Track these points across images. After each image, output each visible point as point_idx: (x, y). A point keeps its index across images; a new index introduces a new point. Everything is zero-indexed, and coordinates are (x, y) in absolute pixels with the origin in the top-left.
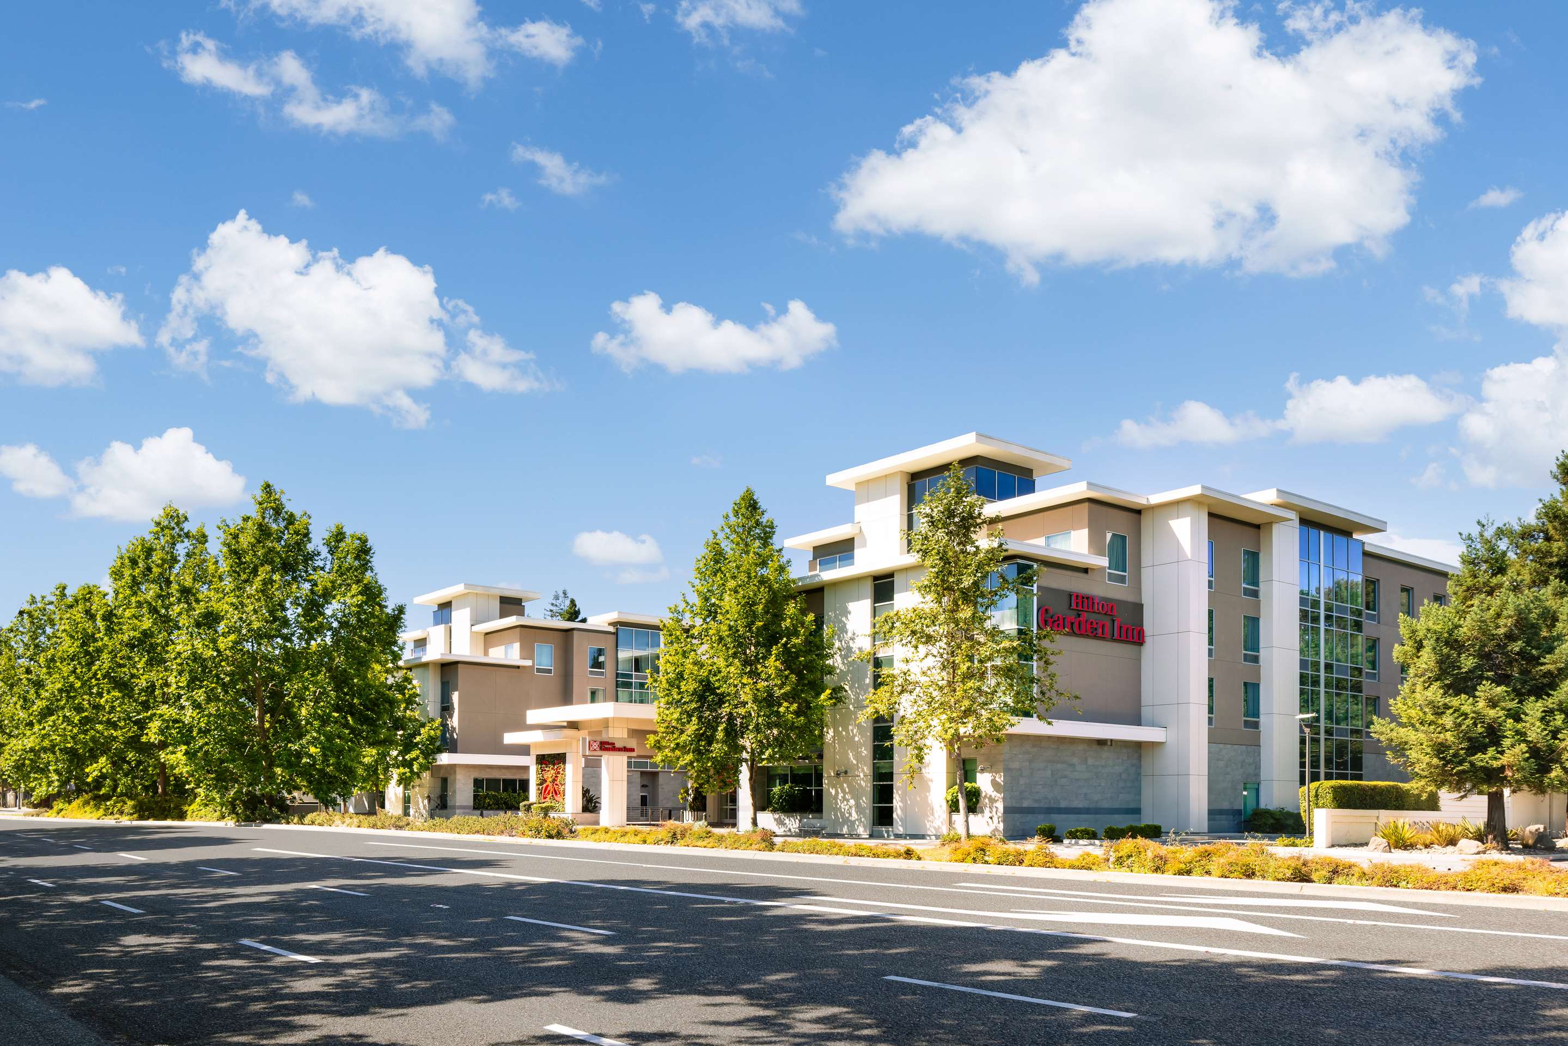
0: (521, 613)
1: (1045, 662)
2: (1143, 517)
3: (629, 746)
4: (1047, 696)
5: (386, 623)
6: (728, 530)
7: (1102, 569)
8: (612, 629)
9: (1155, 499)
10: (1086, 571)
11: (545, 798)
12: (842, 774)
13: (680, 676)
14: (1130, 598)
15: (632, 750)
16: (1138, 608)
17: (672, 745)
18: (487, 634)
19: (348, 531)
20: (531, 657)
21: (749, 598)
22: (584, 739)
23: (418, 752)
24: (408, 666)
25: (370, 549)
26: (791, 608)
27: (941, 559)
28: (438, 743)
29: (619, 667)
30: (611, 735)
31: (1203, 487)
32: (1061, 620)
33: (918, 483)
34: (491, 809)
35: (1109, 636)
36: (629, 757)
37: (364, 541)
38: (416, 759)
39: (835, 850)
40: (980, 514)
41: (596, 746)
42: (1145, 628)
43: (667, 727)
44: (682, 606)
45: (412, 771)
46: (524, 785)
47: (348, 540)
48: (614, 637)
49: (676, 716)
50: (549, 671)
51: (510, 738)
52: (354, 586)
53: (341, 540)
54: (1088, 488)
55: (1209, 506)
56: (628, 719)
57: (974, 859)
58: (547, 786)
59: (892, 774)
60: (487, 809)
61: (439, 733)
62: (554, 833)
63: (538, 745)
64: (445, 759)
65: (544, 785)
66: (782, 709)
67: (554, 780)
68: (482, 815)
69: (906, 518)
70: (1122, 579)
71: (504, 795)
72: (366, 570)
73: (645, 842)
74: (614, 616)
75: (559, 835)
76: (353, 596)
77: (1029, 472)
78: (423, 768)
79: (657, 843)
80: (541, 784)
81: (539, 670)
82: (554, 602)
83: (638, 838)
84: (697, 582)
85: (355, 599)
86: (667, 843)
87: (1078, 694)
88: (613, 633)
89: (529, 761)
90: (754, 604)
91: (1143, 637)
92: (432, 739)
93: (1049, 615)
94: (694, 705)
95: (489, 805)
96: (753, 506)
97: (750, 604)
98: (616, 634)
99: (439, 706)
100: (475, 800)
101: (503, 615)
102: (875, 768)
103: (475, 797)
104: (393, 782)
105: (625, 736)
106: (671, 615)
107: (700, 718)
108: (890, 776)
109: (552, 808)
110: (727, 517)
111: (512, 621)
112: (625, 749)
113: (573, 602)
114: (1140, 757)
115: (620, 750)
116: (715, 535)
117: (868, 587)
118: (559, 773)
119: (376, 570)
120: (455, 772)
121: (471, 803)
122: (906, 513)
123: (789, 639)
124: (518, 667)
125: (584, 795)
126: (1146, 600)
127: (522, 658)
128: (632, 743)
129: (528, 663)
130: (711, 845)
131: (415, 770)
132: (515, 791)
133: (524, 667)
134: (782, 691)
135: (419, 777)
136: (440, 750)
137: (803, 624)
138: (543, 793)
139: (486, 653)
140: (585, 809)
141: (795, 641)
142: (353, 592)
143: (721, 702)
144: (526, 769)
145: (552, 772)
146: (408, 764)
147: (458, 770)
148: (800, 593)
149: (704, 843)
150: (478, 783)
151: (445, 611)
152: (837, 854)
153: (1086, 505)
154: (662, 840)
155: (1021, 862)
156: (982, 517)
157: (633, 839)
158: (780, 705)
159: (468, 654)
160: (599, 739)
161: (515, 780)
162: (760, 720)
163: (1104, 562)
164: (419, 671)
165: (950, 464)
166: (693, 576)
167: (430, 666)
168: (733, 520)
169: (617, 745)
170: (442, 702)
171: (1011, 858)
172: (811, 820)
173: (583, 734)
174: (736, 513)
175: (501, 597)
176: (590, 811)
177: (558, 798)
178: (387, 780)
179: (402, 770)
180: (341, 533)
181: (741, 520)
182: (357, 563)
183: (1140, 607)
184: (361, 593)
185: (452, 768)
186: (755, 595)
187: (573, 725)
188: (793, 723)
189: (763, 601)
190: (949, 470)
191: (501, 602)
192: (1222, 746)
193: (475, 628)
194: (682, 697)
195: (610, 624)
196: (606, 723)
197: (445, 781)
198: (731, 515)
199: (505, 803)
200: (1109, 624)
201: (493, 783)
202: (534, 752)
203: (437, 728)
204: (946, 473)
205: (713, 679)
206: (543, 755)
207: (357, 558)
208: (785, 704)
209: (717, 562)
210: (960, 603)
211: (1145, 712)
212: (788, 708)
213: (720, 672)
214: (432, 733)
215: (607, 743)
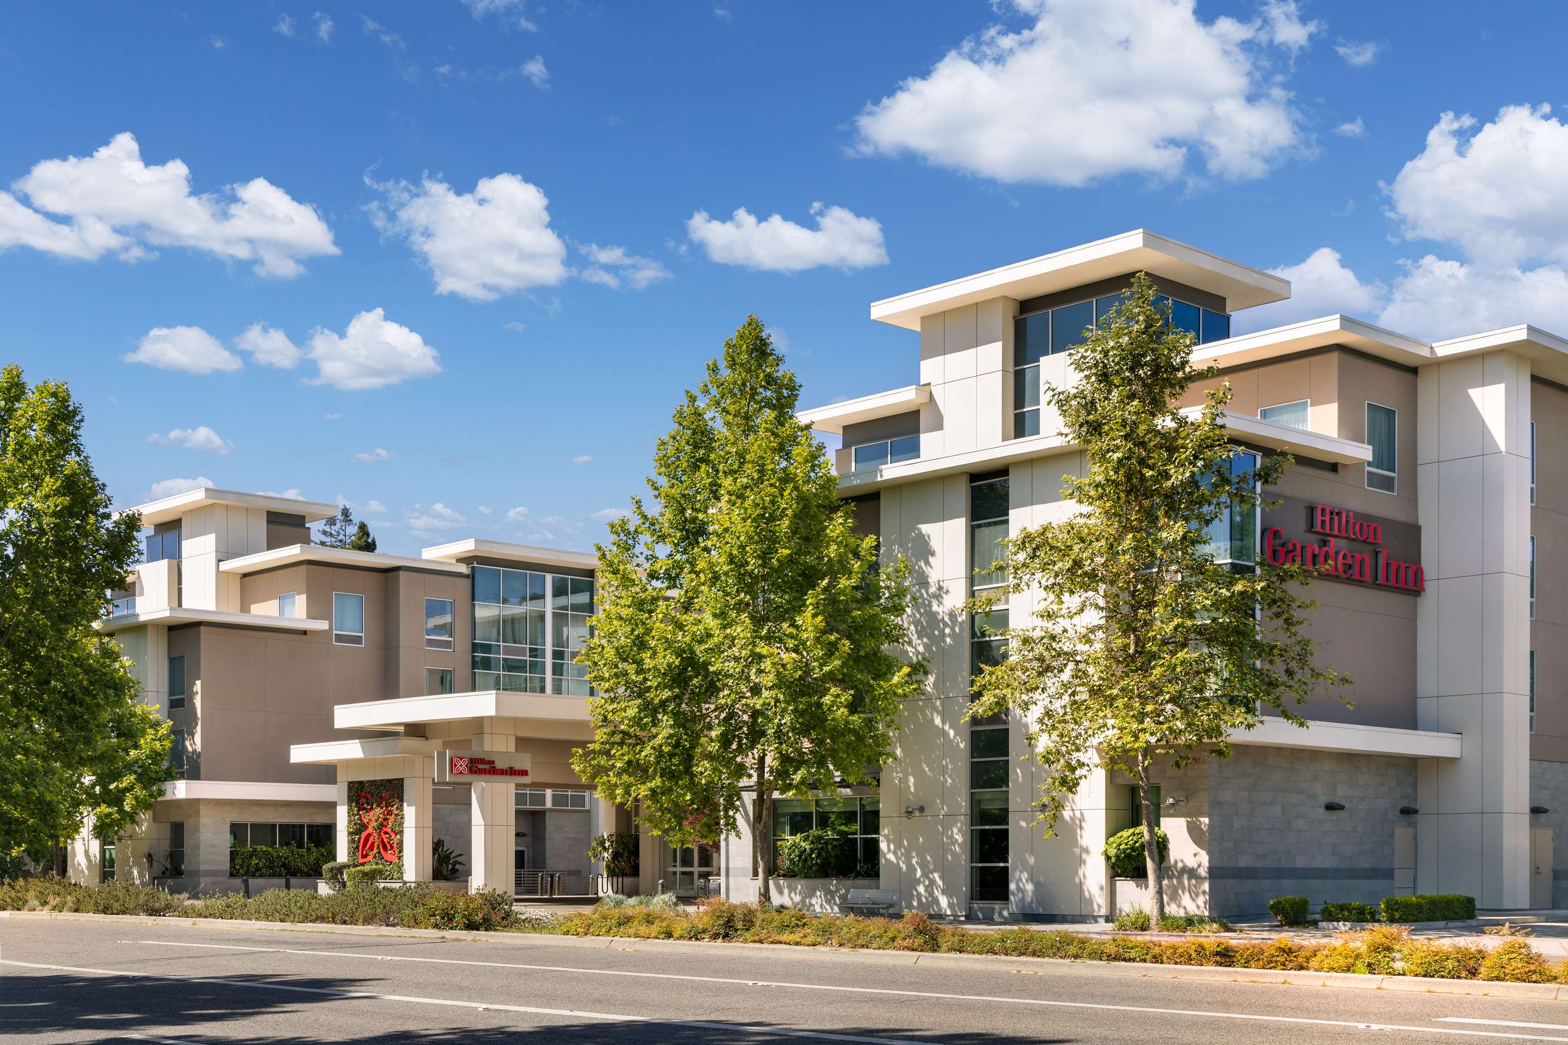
0: (305, 539)
1: (1287, 621)
2: (1421, 380)
3: (518, 766)
4: (1297, 677)
5: (107, 546)
6: (714, 391)
7: (1360, 464)
8: (463, 569)
9: (1444, 350)
10: (1333, 467)
11: (364, 856)
12: (917, 813)
13: (641, 644)
14: (1401, 516)
15: (524, 773)
16: (1413, 532)
17: (619, 765)
18: (245, 575)
19: (31, 381)
20: (326, 616)
21: (764, 508)
22: (441, 756)
23: (132, 778)
24: (110, 628)
25: (75, 412)
26: (837, 526)
27: (1126, 437)
28: (165, 765)
29: (479, 633)
30: (487, 748)
31: (1531, 329)
32: (1299, 550)
33: (1032, 317)
34: (261, 876)
35: (1368, 577)
36: (518, 786)
37: (61, 398)
38: (129, 789)
39: (1073, 950)
40: (1184, 363)
41: (462, 765)
42: (1424, 565)
43: (613, 733)
44: (634, 522)
45: (121, 811)
46: (324, 835)
47: (32, 397)
48: (468, 582)
49: (632, 712)
50: (357, 640)
51: (301, 754)
52: (47, 479)
53: (17, 399)
54: (1342, 327)
55: (1533, 362)
56: (515, 719)
57: (1369, 965)
58: (369, 835)
59: (1006, 811)
60: (253, 876)
61: (167, 744)
62: (478, 918)
63: (350, 764)
64: (181, 790)
65: (364, 835)
66: (827, 700)
67: (382, 826)
68: (288, 887)
69: (1011, 377)
70: (1387, 484)
71: (284, 851)
72: (67, 452)
73: (669, 935)
74: (467, 546)
75: (487, 925)
76: (47, 497)
77: (1220, 301)
78: (143, 804)
79: (695, 935)
80: (358, 832)
81: (339, 638)
82: (327, 529)
83: (655, 929)
84: (663, 482)
85: (51, 502)
86: (715, 937)
87: (1347, 674)
88: (467, 576)
89: (335, 793)
90: (772, 518)
91: (1422, 581)
92: (156, 756)
93: (1278, 542)
94: (666, 694)
95: (258, 869)
96: (761, 350)
97: (768, 517)
98: (472, 577)
99: (165, 698)
100: (232, 860)
101: (272, 544)
102: (974, 802)
103: (233, 855)
104: (86, 831)
105: (512, 748)
106: (614, 538)
107: (676, 715)
108: (1003, 816)
109: (380, 872)
110: (714, 370)
111: (292, 552)
112: (512, 772)
113: (363, 528)
114: (1415, 786)
115: (503, 772)
116: (693, 399)
117: (961, 495)
118: (390, 813)
119: (88, 450)
120: (197, 813)
121: (227, 866)
122: (1011, 368)
123: (834, 578)
124: (305, 632)
125: (435, 850)
126: (1426, 518)
127: (311, 616)
128: (524, 761)
129: (322, 625)
130: (810, 939)
131: (127, 808)
132: (300, 845)
133: (315, 633)
134: (826, 669)
135: (133, 821)
136: (170, 776)
137: (857, 555)
138: (360, 845)
139: (245, 608)
140: (438, 875)
141: (844, 583)
142: (45, 490)
143: (712, 688)
144: (332, 806)
145: (378, 810)
146: (116, 799)
147: (203, 810)
148: (846, 500)
149: (796, 937)
150: (237, 830)
151: (170, 536)
152: (1076, 957)
153: (1335, 356)
154: (704, 931)
155: (1473, 973)
156: (1187, 369)
157: (643, 930)
158: (824, 692)
159: (212, 607)
160: (467, 754)
161: (302, 826)
162: (787, 719)
163: (1364, 452)
164: (128, 637)
165: (1133, 274)
166: (653, 470)
167: (149, 630)
168: (726, 373)
169: (499, 765)
170: (171, 693)
171: (1450, 964)
172: (861, 892)
173: (433, 746)
174: (733, 364)
175: (268, 512)
176: (446, 879)
177: (389, 855)
178: (76, 828)
179: (104, 809)
180: (17, 384)
181: (738, 376)
182: (49, 439)
183: (1415, 530)
184: (58, 492)
185: (193, 805)
186: (773, 502)
187: (417, 730)
188: (847, 723)
189: (789, 512)
190: (1130, 285)
191: (269, 522)
192: (1546, 764)
193: (225, 566)
194: (645, 679)
195: (460, 560)
196: (477, 725)
197: (178, 830)
198: (723, 364)
199: (284, 865)
200: (1369, 561)
201: (264, 831)
202: (344, 778)
203: (166, 737)
204: (1126, 292)
205: (699, 649)
206: (361, 783)
207: (51, 428)
208: (834, 690)
209: (696, 446)
210: (1160, 513)
211: (1423, 707)
212: (838, 696)
213: (709, 636)
214: (157, 745)
215: (482, 761)
